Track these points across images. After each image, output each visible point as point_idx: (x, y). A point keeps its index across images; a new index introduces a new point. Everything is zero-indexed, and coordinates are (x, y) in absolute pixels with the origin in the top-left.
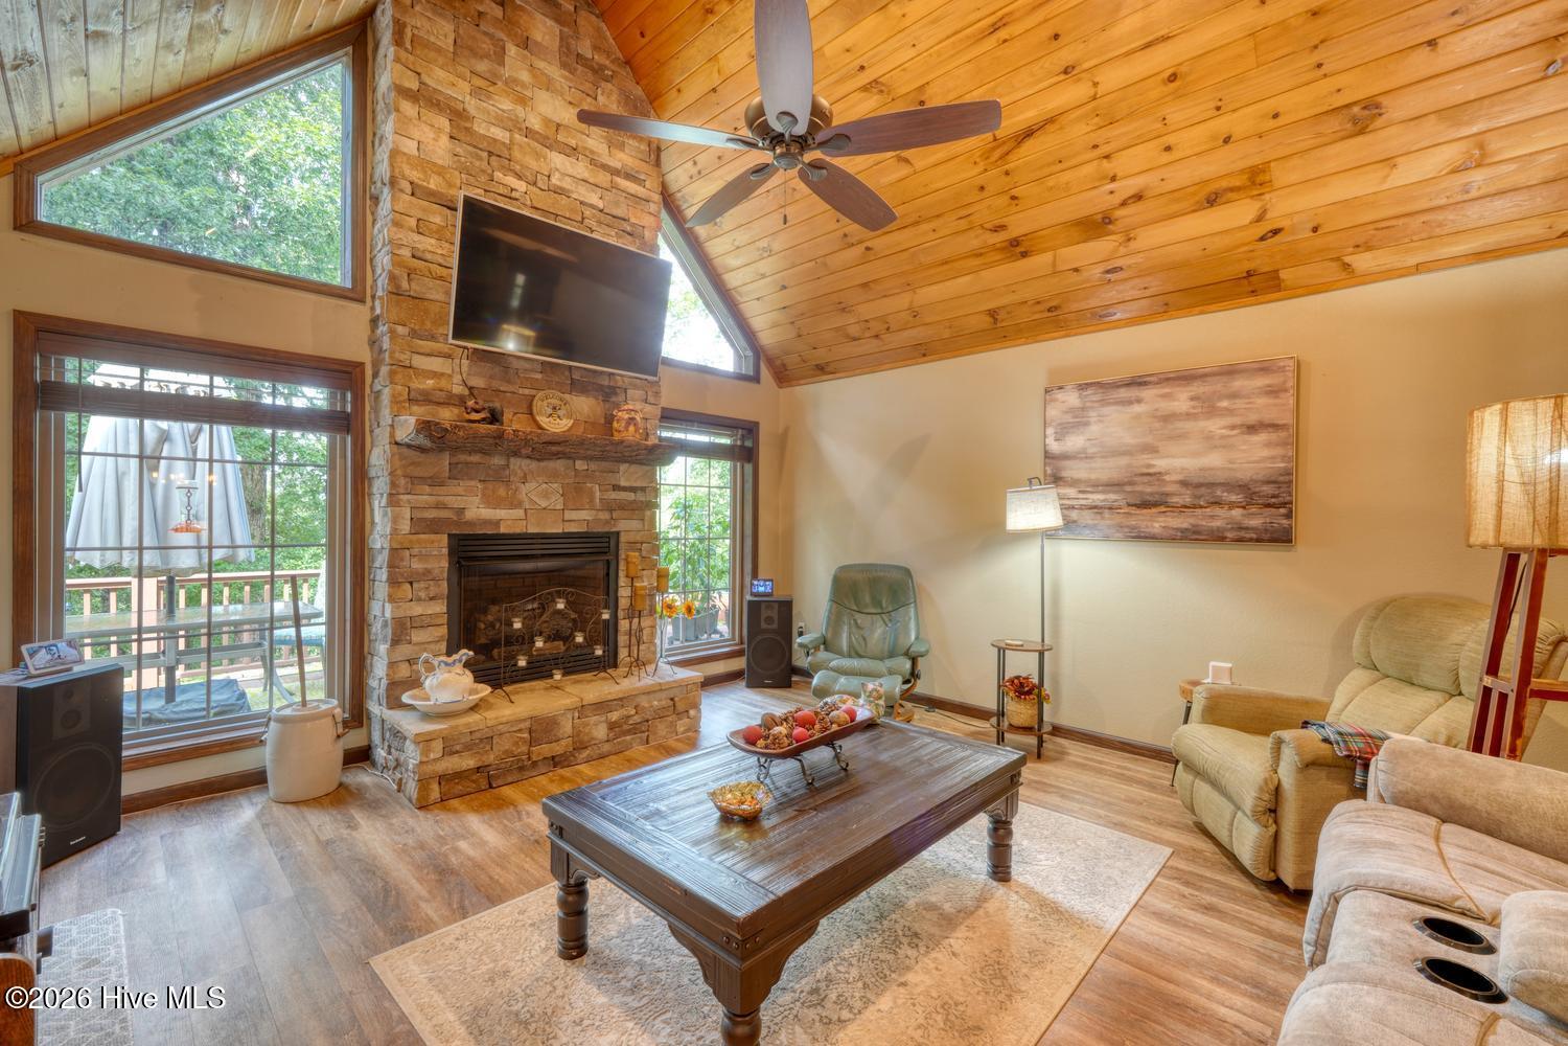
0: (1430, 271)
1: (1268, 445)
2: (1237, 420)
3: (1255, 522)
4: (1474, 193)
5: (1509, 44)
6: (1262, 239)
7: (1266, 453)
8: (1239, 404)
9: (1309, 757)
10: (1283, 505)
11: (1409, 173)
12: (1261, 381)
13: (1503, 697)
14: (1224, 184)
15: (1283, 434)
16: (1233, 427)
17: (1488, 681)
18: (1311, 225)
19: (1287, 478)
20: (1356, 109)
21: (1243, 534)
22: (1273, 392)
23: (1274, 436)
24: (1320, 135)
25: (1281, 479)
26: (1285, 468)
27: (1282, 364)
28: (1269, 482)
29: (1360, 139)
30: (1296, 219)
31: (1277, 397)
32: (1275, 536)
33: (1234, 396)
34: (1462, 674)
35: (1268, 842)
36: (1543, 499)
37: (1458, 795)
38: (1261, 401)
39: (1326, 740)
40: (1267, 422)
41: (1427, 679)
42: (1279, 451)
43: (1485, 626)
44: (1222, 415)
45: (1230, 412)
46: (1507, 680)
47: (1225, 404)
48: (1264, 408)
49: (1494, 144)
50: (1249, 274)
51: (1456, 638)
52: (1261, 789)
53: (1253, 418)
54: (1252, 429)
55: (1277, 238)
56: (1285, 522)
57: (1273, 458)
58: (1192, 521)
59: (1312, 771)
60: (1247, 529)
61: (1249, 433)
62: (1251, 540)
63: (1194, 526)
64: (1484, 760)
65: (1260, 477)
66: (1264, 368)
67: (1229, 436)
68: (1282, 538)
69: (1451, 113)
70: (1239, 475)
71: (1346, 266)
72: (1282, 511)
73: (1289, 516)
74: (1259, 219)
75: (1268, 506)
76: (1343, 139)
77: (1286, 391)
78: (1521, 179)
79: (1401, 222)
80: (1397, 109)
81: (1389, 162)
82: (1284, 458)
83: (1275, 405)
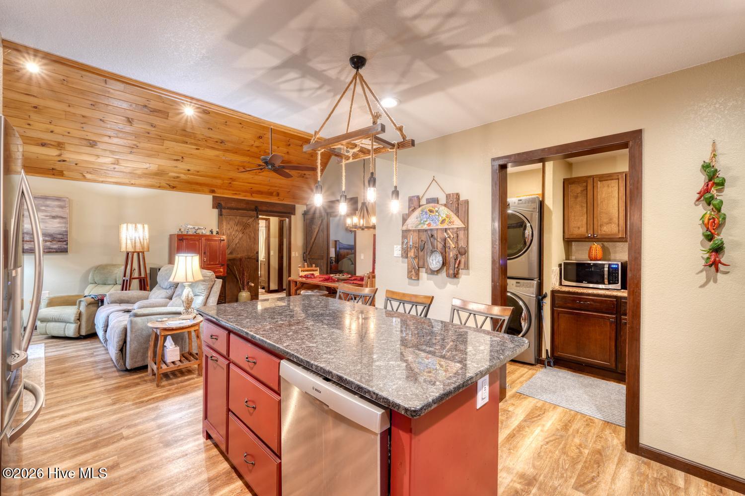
0: (105, 183)
1: (60, 223)
2: (49, 214)
3: (55, 246)
4: (116, 170)
5: (123, 144)
6: (59, 161)
7: (59, 225)
8: (49, 209)
9: (89, 303)
10: (65, 241)
11: (102, 160)
12: (56, 203)
13: (127, 280)
14: (49, 142)
15: (64, 220)
16: (47, 216)
17: (124, 278)
18: (75, 163)
19: (66, 233)
20: (91, 142)
21: (51, 250)
22: (62, 207)
23: (62, 221)
24: (81, 143)
25: (64, 233)
26: (65, 230)
27: (64, 199)
28: (60, 234)
29: (91, 148)
30: (71, 160)
31: (63, 209)
32: (62, 250)
33: (47, 206)
34: (117, 279)
35: (78, 327)
36: (133, 243)
37: (122, 298)
38: (57, 209)
39: (92, 298)
40: (59, 216)
41: (109, 282)
42: (64, 225)
43: (123, 268)
44: (43, 212)
45: (45, 211)
46: (128, 277)
47: (43, 208)
48: (57, 211)
49: (121, 161)
50: (53, 169)
51: (116, 272)
52: (76, 314)
53: (54, 214)
54: (54, 217)
55: (64, 163)
56: (66, 246)
57: (61, 227)
58: (30, 246)
59: (89, 306)
60: (52, 249)
61: (53, 218)
62: (53, 252)
63: (30, 248)
64: (124, 292)
65: (57, 233)
66: (58, 199)
67: (45, 219)
68: (64, 251)
69: (112, 152)
70: (49, 232)
71: (84, 176)
72: (65, 243)
73: (67, 244)
74: (60, 155)
75: (60, 241)
76: (87, 146)
77: (66, 207)
78: (125, 170)
79: (99, 170)
80: (100, 146)
81: (98, 156)
82: (65, 227)
83: (62, 211)
